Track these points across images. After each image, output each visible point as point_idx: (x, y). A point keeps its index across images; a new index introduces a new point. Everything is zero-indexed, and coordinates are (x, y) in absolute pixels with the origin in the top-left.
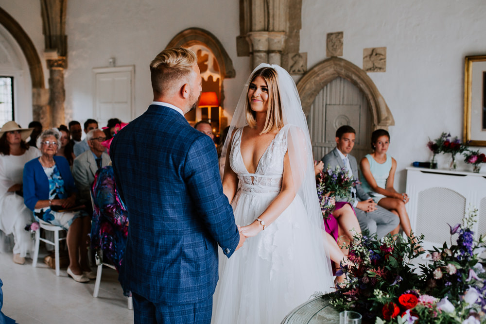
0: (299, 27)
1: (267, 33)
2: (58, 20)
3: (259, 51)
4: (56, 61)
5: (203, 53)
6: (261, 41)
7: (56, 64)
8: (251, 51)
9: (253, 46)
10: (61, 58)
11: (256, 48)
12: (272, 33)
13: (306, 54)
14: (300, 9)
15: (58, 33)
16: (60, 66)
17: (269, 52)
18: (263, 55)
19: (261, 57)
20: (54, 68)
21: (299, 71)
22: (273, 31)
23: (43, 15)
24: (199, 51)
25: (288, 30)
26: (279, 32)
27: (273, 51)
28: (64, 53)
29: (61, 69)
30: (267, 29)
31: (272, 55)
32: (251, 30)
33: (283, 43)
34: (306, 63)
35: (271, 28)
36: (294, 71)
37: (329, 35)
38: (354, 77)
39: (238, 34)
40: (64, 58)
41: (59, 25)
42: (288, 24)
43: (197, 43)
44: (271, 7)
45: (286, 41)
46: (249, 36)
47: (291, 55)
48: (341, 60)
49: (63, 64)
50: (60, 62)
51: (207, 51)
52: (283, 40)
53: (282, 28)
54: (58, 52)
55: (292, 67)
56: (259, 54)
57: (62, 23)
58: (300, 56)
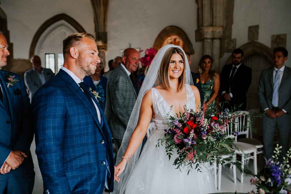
0: (232, 23)
1: (211, 27)
2: (103, 24)
3: (207, 39)
4: (101, 46)
5: (177, 40)
6: (208, 32)
7: (101, 48)
8: (203, 38)
9: (203, 35)
10: (103, 45)
11: (205, 37)
12: (215, 28)
13: (235, 40)
14: (232, 12)
15: (103, 31)
16: (103, 49)
17: (213, 39)
18: (209, 41)
19: (208, 42)
20: (100, 50)
21: (231, 50)
22: (216, 26)
23: (95, 22)
24: (175, 39)
25: (225, 26)
26: (219, 26)
27: (215, 39)
28: (105, 42)
29: (104, 50)
30: (212, 25)
31: (215, 40)
32: (202, 26)
33: (221, 33)
34: (235, 45)
35: (214, 24)
36: (228, 50)
37: (250, 28)
38: (265, 53)
39: (196, 28)
40: (105, 45)
41: (103, 27)
42: (225, 22)
43: (174, 35)
44: (214, 12)
45: (224, 32)
46: (201, 29)
47: (226, 41)
48: (257, 43)
49: (105, 48)
50: (103, 47)
51: (179, 39)
52: (222, 32)
53: (221, 24)
54: (102, 41)
55: (227, 48)
56: (207, 40)
57: (105, 26)
58: (232, 41)
